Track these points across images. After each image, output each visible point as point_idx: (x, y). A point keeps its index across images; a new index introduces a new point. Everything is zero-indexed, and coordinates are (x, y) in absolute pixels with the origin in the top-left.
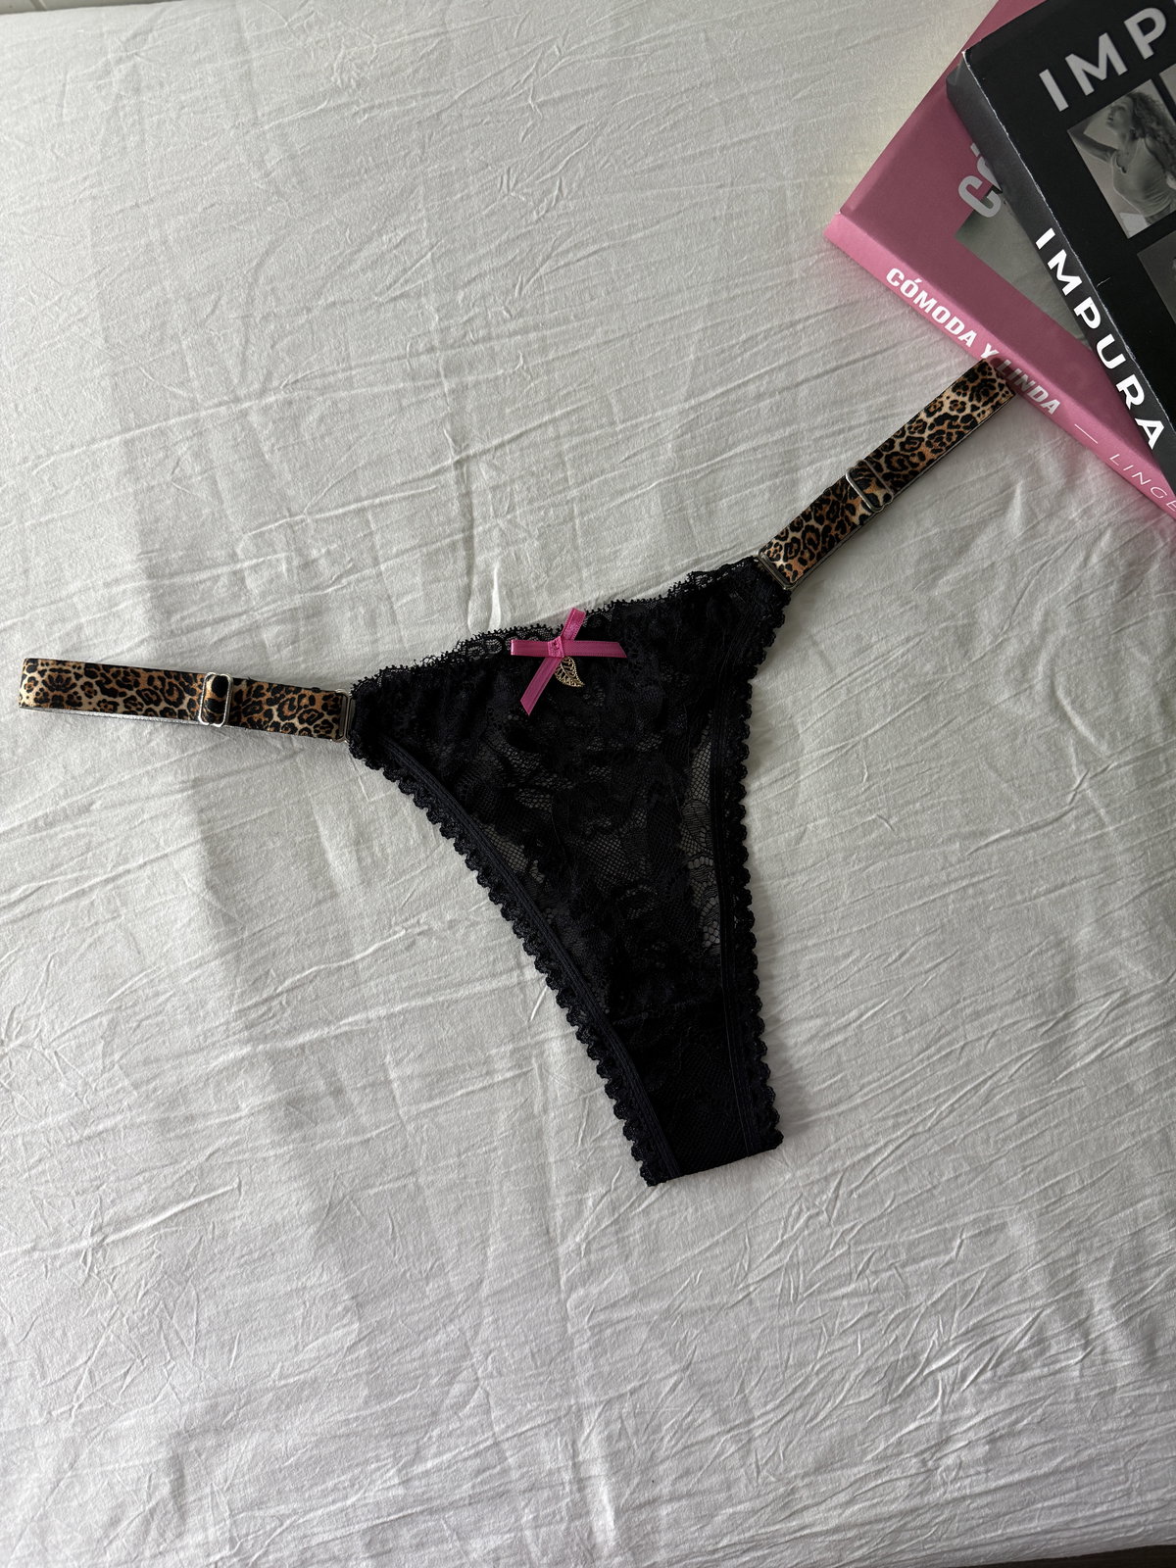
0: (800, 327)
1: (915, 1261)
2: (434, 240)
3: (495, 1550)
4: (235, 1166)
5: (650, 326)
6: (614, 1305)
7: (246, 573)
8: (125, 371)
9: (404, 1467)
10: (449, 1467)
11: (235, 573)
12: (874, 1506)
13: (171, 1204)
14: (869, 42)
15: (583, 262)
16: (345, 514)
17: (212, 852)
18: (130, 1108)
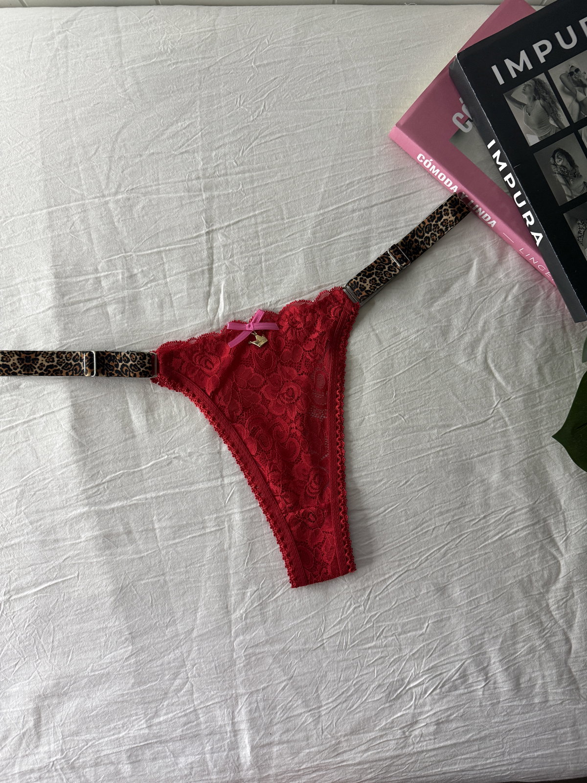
0: (375, 179)
1: (405, 633)
2: (203, 127)
3: (191, 763)
4: (77, 566)
5: (304, 174)
6: (257, 645)
7: (102, 279)
8: (51, 179)
9: (149, 719)
10: (171, 721)
11: (96, 278)
12: (379, 753)
13: (44, 582)
14: (415, 47)
15: (273, 141)
16: (151, 253)
17: (76, 412)
18: (28, 534)
